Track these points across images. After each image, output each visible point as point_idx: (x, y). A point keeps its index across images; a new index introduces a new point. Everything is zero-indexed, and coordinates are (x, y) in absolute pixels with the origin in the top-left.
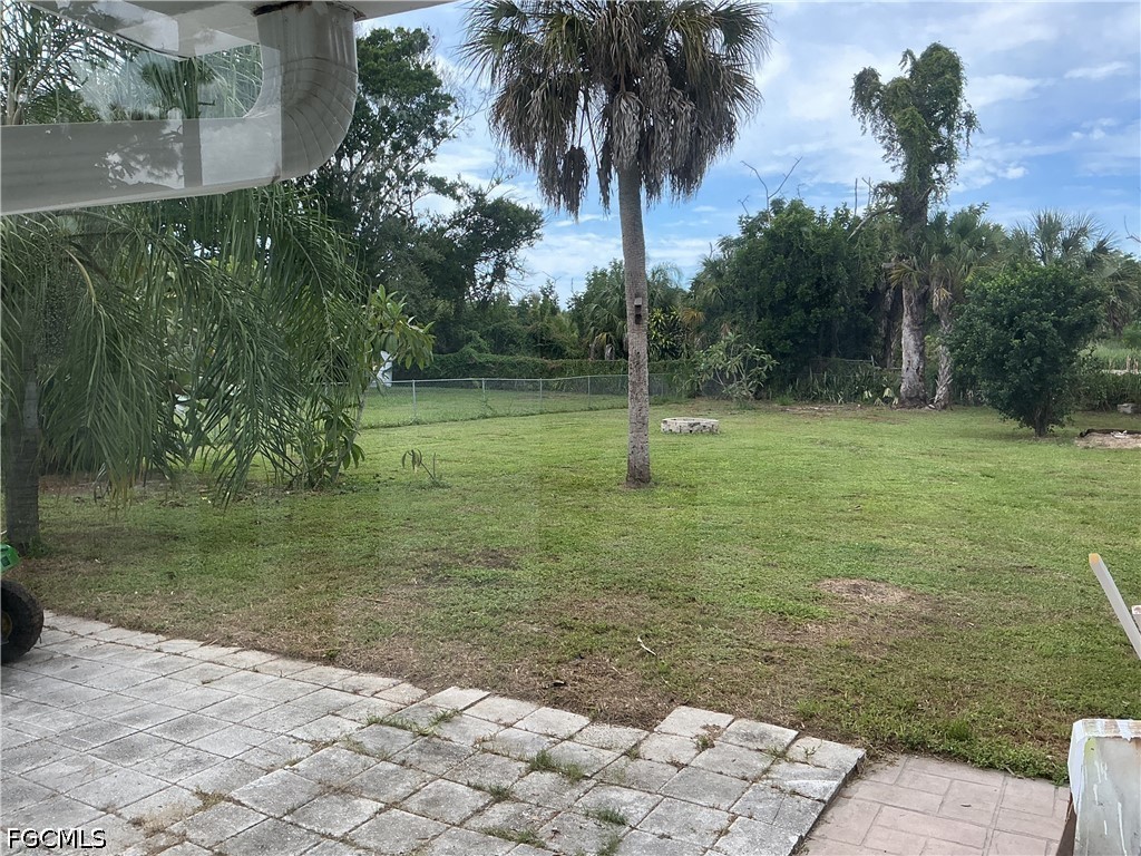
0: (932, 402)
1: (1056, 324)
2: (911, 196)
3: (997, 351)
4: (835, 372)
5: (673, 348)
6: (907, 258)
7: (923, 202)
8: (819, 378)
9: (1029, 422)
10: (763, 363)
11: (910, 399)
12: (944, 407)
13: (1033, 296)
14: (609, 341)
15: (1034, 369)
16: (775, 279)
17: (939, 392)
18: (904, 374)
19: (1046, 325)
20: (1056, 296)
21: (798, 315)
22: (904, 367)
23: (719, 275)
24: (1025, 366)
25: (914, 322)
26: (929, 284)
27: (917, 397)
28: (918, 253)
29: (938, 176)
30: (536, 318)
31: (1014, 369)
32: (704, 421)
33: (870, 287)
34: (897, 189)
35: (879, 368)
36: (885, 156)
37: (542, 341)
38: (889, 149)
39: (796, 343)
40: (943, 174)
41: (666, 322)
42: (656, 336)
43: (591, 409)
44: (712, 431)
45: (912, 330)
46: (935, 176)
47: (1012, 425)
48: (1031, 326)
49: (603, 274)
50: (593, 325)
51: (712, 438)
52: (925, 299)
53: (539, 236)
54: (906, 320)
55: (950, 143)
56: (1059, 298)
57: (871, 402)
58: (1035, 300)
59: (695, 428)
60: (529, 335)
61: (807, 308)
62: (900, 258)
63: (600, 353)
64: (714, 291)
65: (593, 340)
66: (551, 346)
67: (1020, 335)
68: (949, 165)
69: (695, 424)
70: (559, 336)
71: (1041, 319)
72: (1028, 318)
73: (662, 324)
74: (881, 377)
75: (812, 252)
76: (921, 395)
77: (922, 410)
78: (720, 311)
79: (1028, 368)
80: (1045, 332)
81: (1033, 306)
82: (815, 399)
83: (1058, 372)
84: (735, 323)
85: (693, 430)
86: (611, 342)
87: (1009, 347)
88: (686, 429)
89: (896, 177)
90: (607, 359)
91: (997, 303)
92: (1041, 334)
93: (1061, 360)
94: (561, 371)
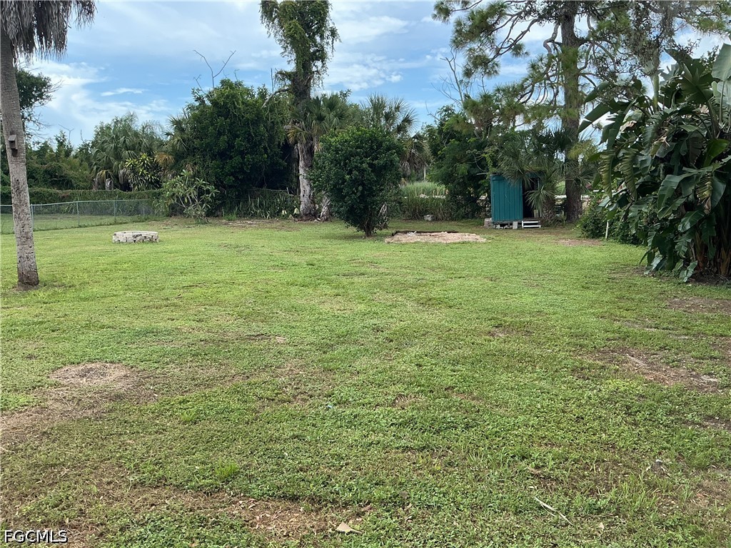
0: (319, 217)
1: (371, 165)
2: (300, 81)
3: (338, 183)
4: (265, 197)
5: (157, 182)
6: (298, 123)
7: (306, 86)
8: (255, 202)
9: (361, 228)
10: (208, 192)
11: (306, 215)
12: (327, 220)
13: (358, 147)
14: (108, 176)
15: (359, 194)
16: (220, 134)
17: (323, 210)
18: (302, 199)
19: (364, 165)
20: (371, 148)
21: (237, 159)
22: (301, 194)
23: (182, 130)
24: (353, 192)
25: (306, 165)
26: (312, 140)
27: (310, 213)
28: (305, 119)
29: (316, 70)
30: (53, 160)
31: (348, 194)
32: (144, 233)
33: (282, 141)
34: (290, 76)
35: (292, 195)
36: (282, 53)
37: (56, 177)
38: (285, 48)
39: (237, 178)
40: (319, 68)
41: (151, 163)
42: (142, 172)
43: (80, 227)
44: (151, 241)
45: (305, 170)
46: (314, 69)
47: (352, 230)
48: (356, 167)
49: (108, 128)
50: (96, 164)
51: (150, 245)
52: (310, 151)
53: (48, 97)
54: (301, 164)
55: (323, 47)
56: (373, 149)
57: (286, 217)
58: (358, 150)
59: (138, 238)
60: (46, 171)
61: (242, 154)
62: (294, 123)
63: (102, 184)
64: (178, 140)
65: (96, 175)
66: (64, 180)
67: (350, 173)
68: (322, 62)
69: (137, 236)
70: (71, 172)
71: (362, 163)
72: (355, 161)
73: (147, 165)
74: (293, 201)
75: (243, 117)
76: (312, 212)
77: (313, 222)
78: (185, 156)
79: (355, 194)
80: (364, 170)
81: (358, 154)
82: (254, 216)
83: (374, 196)
84: (195, 164)
85: (136, 240)
86: (110, 177)
87: (344, 181)
88: (131, 239)
89: (291, 68)
90: (107, 189)
91: (337, 151)
92: (362, 171)
93: (374, 188)
94: (70, 198)
